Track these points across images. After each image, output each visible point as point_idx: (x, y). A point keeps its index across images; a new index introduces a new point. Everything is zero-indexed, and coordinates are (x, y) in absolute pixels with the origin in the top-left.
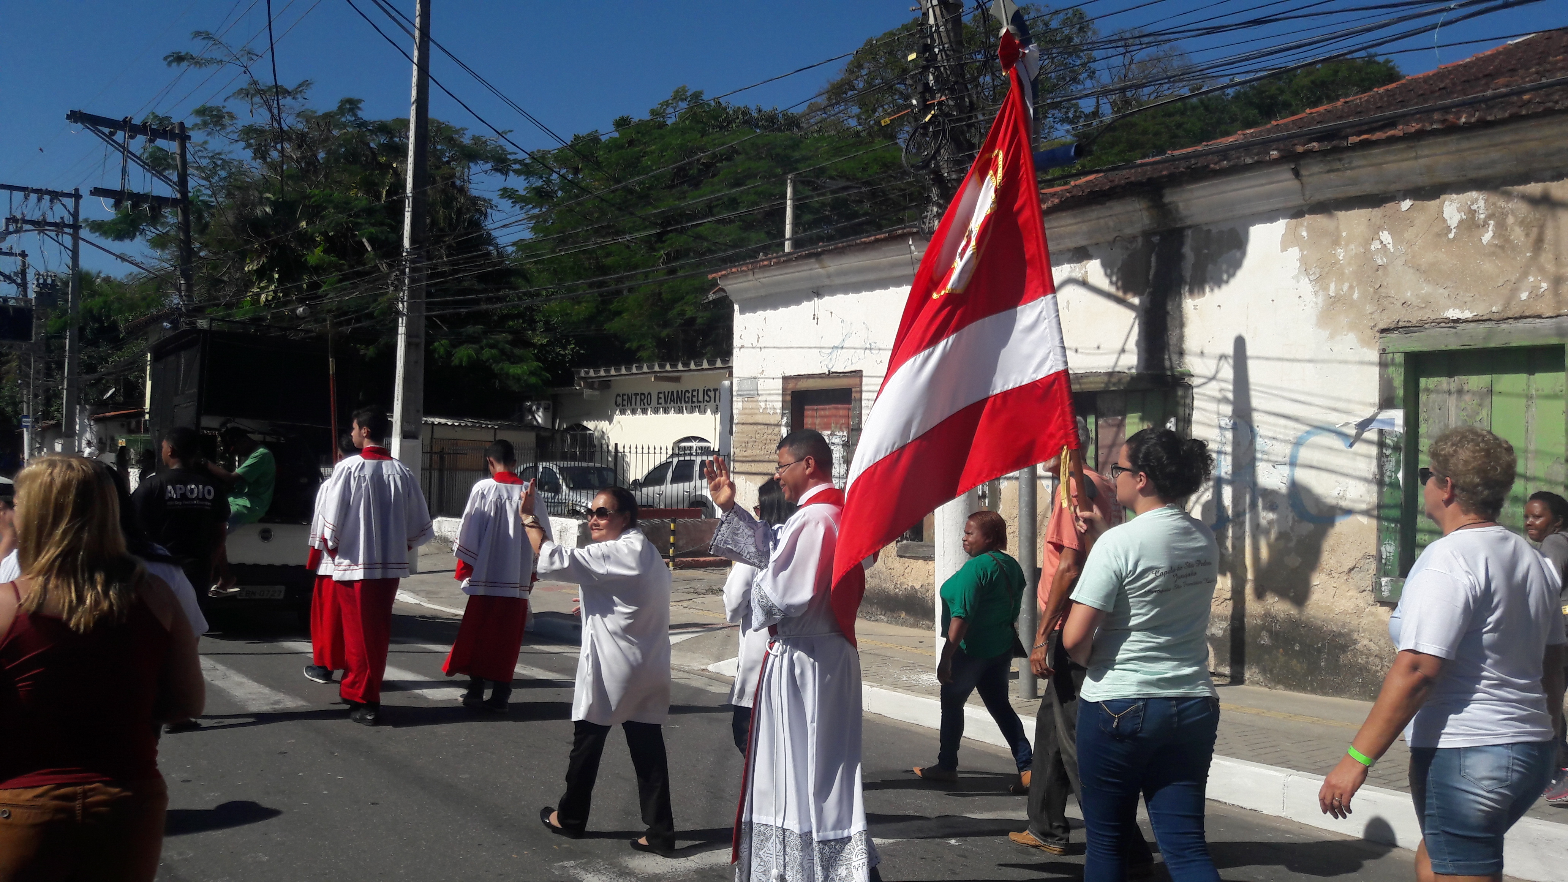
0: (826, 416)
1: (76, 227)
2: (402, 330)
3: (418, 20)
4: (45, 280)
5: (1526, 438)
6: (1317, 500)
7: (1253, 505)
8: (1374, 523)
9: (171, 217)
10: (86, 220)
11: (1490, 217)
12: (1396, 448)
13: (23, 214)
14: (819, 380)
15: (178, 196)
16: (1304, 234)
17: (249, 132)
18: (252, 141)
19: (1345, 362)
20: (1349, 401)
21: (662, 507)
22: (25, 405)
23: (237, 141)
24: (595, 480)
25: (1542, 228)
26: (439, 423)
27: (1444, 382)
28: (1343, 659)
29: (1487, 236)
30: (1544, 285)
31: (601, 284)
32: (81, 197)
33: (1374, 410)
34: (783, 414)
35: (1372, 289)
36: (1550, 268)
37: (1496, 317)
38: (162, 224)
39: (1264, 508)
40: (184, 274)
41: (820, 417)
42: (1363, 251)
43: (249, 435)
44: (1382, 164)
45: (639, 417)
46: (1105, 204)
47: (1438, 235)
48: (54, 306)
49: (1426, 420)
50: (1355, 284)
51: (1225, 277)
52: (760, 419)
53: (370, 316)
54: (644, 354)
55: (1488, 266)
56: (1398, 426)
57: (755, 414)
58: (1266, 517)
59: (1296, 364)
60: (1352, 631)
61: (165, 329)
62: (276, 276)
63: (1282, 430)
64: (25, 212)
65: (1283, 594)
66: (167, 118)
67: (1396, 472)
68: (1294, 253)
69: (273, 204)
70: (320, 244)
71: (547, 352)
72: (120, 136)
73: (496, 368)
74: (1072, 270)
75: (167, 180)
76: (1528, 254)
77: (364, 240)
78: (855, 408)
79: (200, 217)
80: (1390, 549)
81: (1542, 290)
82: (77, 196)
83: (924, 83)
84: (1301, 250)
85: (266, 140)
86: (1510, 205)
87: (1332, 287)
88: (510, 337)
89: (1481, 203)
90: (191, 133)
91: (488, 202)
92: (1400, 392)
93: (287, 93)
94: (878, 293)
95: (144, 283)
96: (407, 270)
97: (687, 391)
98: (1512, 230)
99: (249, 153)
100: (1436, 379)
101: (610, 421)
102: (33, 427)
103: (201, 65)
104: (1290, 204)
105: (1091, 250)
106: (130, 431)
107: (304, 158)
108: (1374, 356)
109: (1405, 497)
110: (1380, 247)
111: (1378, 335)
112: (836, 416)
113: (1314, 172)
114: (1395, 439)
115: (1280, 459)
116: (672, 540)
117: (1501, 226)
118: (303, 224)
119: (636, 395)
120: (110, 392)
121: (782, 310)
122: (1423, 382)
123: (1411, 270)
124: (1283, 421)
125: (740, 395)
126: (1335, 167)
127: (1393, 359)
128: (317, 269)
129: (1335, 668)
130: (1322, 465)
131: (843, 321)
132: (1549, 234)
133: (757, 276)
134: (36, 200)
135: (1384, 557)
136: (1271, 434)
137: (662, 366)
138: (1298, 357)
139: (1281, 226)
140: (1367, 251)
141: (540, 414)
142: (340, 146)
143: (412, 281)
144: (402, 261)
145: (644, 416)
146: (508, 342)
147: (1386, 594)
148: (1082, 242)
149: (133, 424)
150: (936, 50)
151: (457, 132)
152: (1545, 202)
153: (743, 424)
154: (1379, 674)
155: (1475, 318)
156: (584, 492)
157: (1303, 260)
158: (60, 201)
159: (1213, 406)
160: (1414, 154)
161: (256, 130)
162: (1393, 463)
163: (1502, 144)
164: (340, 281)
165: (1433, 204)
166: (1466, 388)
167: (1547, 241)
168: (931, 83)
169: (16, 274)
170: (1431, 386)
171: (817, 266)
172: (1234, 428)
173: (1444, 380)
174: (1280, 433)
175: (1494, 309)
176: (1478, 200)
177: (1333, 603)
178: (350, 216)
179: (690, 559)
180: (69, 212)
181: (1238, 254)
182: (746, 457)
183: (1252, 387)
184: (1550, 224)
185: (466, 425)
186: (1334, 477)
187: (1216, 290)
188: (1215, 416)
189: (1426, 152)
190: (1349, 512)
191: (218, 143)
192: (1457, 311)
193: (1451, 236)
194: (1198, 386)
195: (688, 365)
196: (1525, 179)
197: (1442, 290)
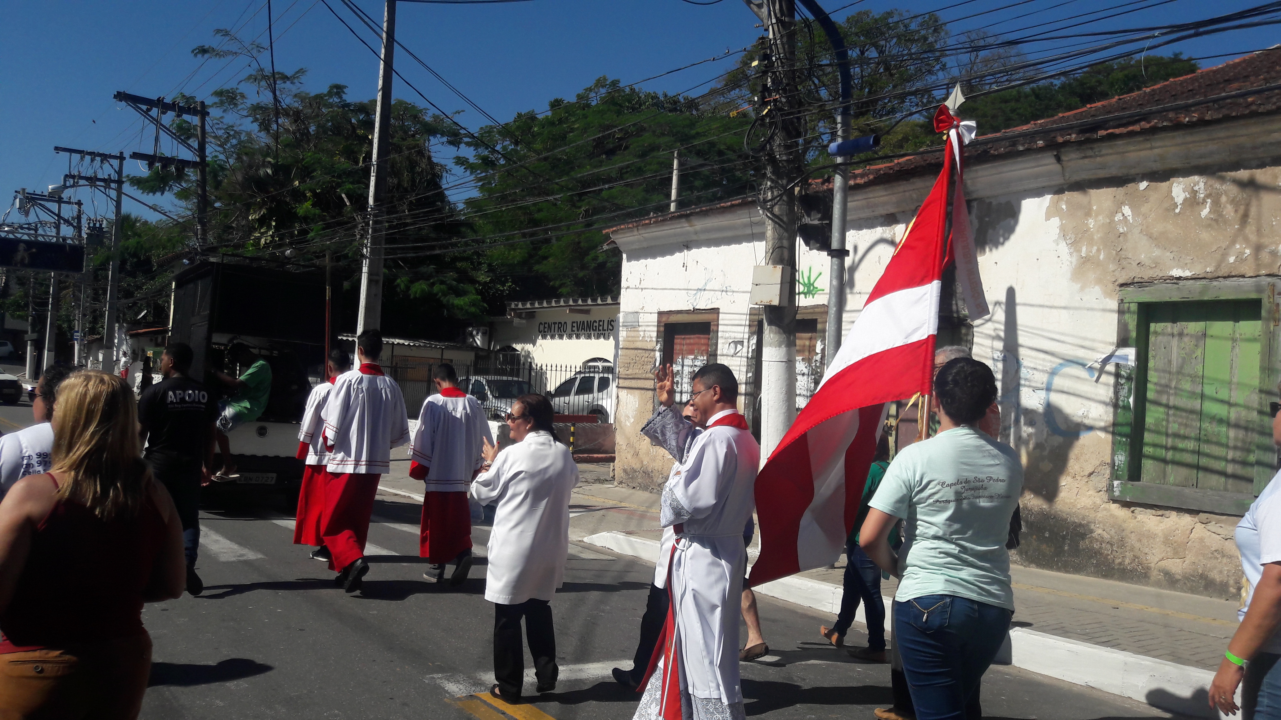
0: (690, 344)
1: (120, 182)
2: (365, 269)
3: (385, 25)
4: (95, 224)
5: (1231, 373)
6: (1066, 418)
7: (1017, 421)
8: (1110, 437)
9: (193, 175)
10: (128, 176)
11: (1208, 196)
12: (1129, 378)
13: (79, 172)
14: (686, 315)
15: (198, 160)
16: (1064, 207)
17: (256, 108)
18: (258, 116)
19: (1092, 309)
20: (1093, 340)
21: (567, 413)
22: (76, 322)
23: (247, 116)
24: (515, 390)
25: (1248, 205)
26: (398, 343)
27: (1167, 327)
28: (1082, 545)
29: (1205, 212)
30: (1248, 251)
31: (532, 235)
32: (125, 158)
33: (1112, 348)
34: (657, 342)
35: (1114, 252)
36: (1253, 238)
37: (1210, 276)
38: (186, 181)
39: (1025, 424)
40: (201, 222)
41: (686, 344)
42: (1108, 221)
43: (251, 350)
44: (1124, 153)
45: (557, 341)
46: (909, 180)
47: (1167, 210)
48: (102, 244)
49: (1154, 357)
50: (1101, 247)
51: (1001, 240)
52: (639, 345)
53: (346, 256)
54: (564, 290)
55: (1205, 236)
56: (1131, 361)
57: (637, 341)
58: (1027, 430)
59: (1053, 310)
60: (1089, 522)
61: (184, 264)
62: (274, 224)
63: (1041, 362)
64: (81, 170)
65: (1037, 492)
66: (193, 98)
67: (1128, 397)
68: (1056, 222)
69: (273, 166)
70: (310, 199)
71: (490, 288)
72: (154, 112)
73: (444, 300)
74: (884, 232)
75: (189, 147)
76: (1236, 227)
77: (343, 196)
78: (713, 337)
79: (215, 176)
80: (1121, 458)
81: (1246, 255)
82: (121, 158)
83: (763, 85)
84: (1061, 219)
85: (269, 116)
86: (1224, 187)
87: (1084, 249)
88: (456, 275)
89: (1202, 185)
90: (210, 110)
91: (443, 167)
92: (1134, 334)
93: (285, 78)
94: (734, 247)
95: (171, 227)
96: (371, 222)
97: (595, 321)
98: (1225, 207)
99: (255, 127)
100: (1163, 324)
101: (534, 344)
102: (82, 340)
103: (220, 56)
104: (1053, 183)
105: (898, 216)
106: (157, 345)
107: (299, 130)
108: (1114, 305)
109: (1135, 417)
110: (1122, 218)
111: (1118, 288)
112: (698, 344)
113: (1072, 158)
114: (1128, 371)
115: (1039, 385)
116: (571, 440)
117: (1216, 203)
118: (297, 183)
119: (555, 323)
120: (143, 314)
121: (659, 259)
122: (1153, 326)
123: (1146, 238)
124: (1042, 355)
125: (626, 326)
126: (1088, 154)
127: (1129, 308)
128: (305, 219)
129: (1076, 551)
130: (1071, 391)
131: (706, 269)
132: (1253, 211)
133: (640, 232)
134: (90, 161)
135: (1116, 464)
136: (1032, 365)
137: (575, 301)
138: (1055, 304)
139: (1048, 199)
140: (1112, 221)
141: (479, 337)
142: (328, 121)
143: (374, 231)
144: (367, 215)
145: (561, 341)
146: (454, 280)
147: (1117, 493)
148: (892, 210)
149: (160, 340)
150: (774, 58)
151: (421, 111)
152: (1251, 185)
153: (627, 349)
154: (1109, 557)
155: (1193, 277)
156: (504, 401)
157: (1063, 229)
158: (108, 161)
159: (988, 342)
160: (1149, 146)
161: (261, 108)
162: (1126, 390)
163: (1219, 138)
164: (323, 229)
165: (1164, 185)
166: (1185, 332)
167: (1251, 216)
168: (769, 84)
169: (73, 218)
170: (1159, 330)
171: (687, 225)
172: (1004, 360)
173: (1169, 325)
174: (1040, 365)
175: (1208, 270)
176: (1199, 183)
177: (1075, 500)
178: (333, 176)
179: (586, 455)
180: (115, 171)
181: (1012, 222)
182: (628, 375)
183: (1019, 327)
184: (1254, 203)
185: (420, 345)
186: (1080, 400)
187: (994, 250)
188: (990, 350)
189: (1158, 144)
190: (1090, 428)
191: (231, 118)
192: (1180, 270)
193: (1177, 211)
194: (977, 326)
195: (596, 300)
196: (1236, 166)
197: (1168, 254)
